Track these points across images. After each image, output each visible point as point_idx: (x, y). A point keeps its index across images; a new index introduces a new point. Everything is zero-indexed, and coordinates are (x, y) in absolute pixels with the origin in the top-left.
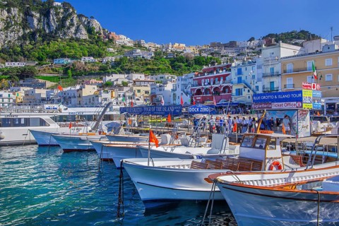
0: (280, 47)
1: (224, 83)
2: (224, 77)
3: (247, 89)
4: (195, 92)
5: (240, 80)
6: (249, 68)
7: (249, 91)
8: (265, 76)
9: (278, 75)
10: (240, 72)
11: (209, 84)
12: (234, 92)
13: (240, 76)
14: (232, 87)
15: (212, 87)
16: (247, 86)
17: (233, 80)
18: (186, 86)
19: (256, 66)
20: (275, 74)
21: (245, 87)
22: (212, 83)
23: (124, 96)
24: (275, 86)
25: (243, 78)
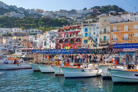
0: (110, 17)
1: (76, 36)
2: (77, 32)
4: (59, 41)
5: (86, 35)
6: (92, 28)
7: (92, 41)
8: (101, 33)
11: (68, 36)
12: (83, 41)
13: (87, 32)
14: (81, 39)
15: (69, 38)
16: (90, 38)
17: (82, 35)
18: (52, 37)
19: (96, 27)
20: (106, 32)
21: (89, 39)
22: (69, 36)
24: (107, 39)
25: (88, 34)
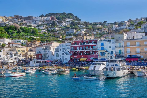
0: (123, 35)
1: (92, 49)
3: (107, 53)
4: (73, 53)
5: (102, 49)
6: (108, 43)
7: (108, 54)
8: (116, 47)
9: (123, 47)
10: (102, 44)
12: (99, 54)
13: (103, 46)
14: (98, 51)
15: (85, 51)
16: (107, 51)
17: (99, 48)
19: (111, 43)
20: (121, 46)
23: (11, 54)
24: (121, 52)
25: (104, 48)
